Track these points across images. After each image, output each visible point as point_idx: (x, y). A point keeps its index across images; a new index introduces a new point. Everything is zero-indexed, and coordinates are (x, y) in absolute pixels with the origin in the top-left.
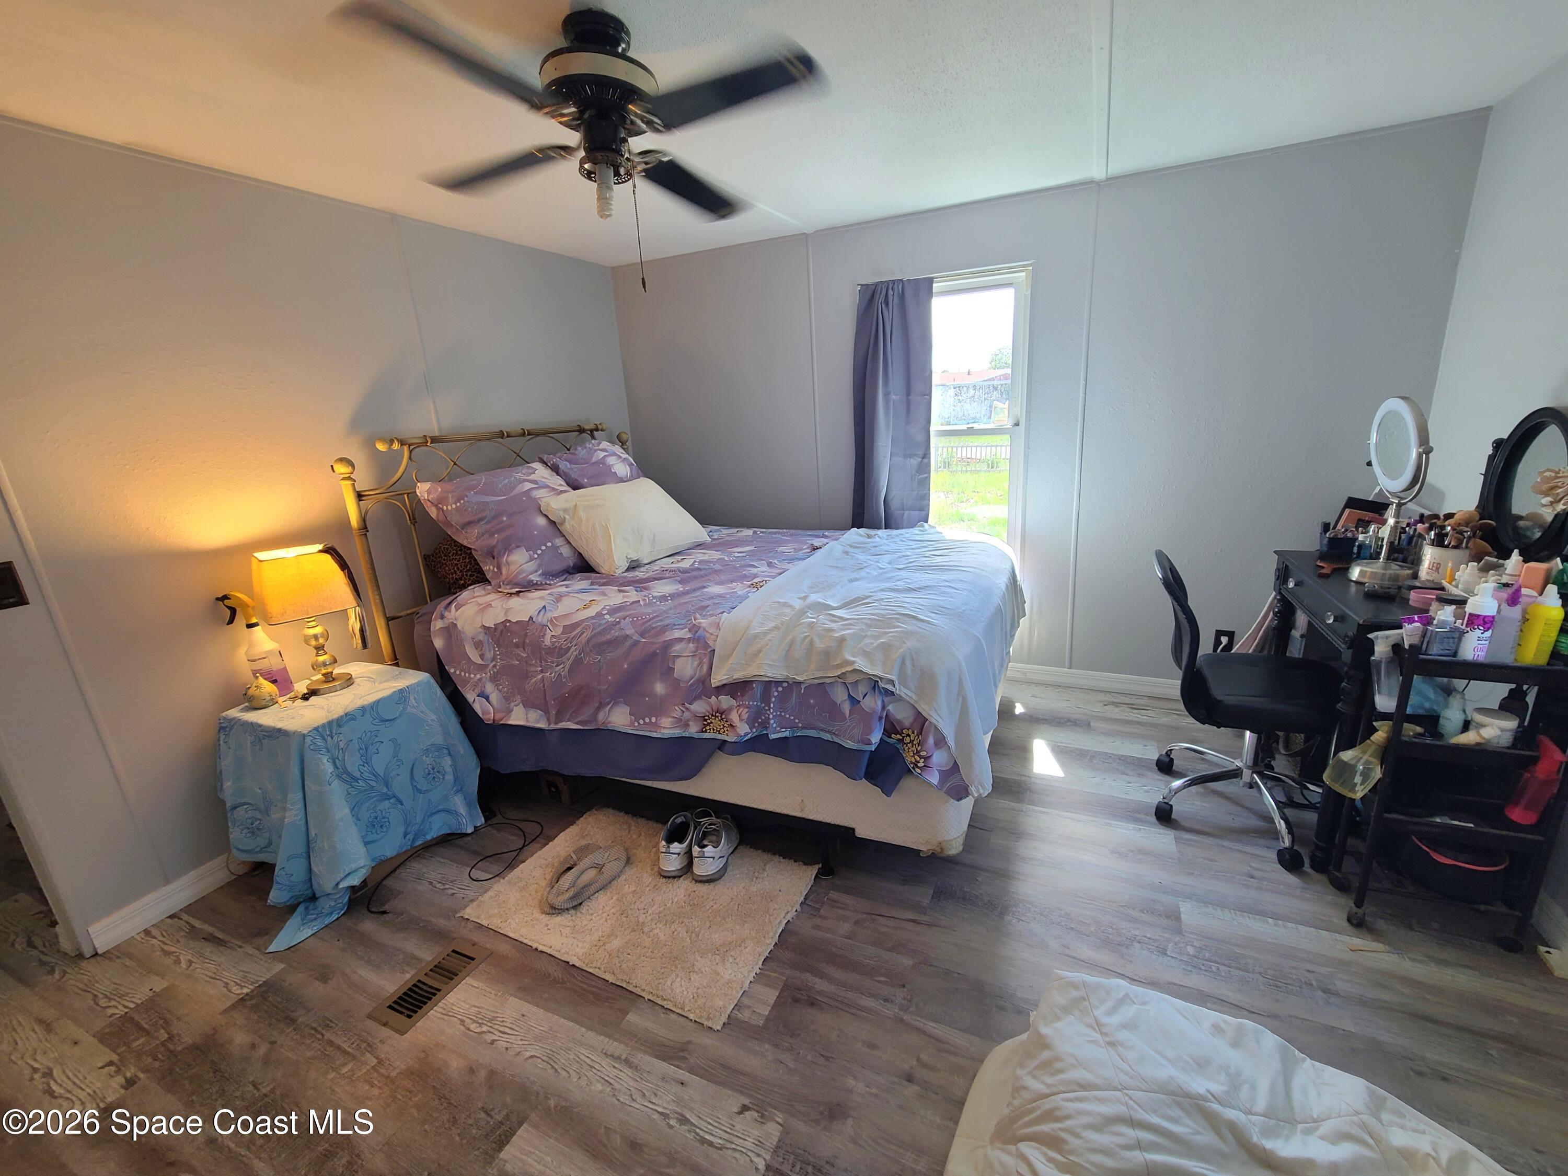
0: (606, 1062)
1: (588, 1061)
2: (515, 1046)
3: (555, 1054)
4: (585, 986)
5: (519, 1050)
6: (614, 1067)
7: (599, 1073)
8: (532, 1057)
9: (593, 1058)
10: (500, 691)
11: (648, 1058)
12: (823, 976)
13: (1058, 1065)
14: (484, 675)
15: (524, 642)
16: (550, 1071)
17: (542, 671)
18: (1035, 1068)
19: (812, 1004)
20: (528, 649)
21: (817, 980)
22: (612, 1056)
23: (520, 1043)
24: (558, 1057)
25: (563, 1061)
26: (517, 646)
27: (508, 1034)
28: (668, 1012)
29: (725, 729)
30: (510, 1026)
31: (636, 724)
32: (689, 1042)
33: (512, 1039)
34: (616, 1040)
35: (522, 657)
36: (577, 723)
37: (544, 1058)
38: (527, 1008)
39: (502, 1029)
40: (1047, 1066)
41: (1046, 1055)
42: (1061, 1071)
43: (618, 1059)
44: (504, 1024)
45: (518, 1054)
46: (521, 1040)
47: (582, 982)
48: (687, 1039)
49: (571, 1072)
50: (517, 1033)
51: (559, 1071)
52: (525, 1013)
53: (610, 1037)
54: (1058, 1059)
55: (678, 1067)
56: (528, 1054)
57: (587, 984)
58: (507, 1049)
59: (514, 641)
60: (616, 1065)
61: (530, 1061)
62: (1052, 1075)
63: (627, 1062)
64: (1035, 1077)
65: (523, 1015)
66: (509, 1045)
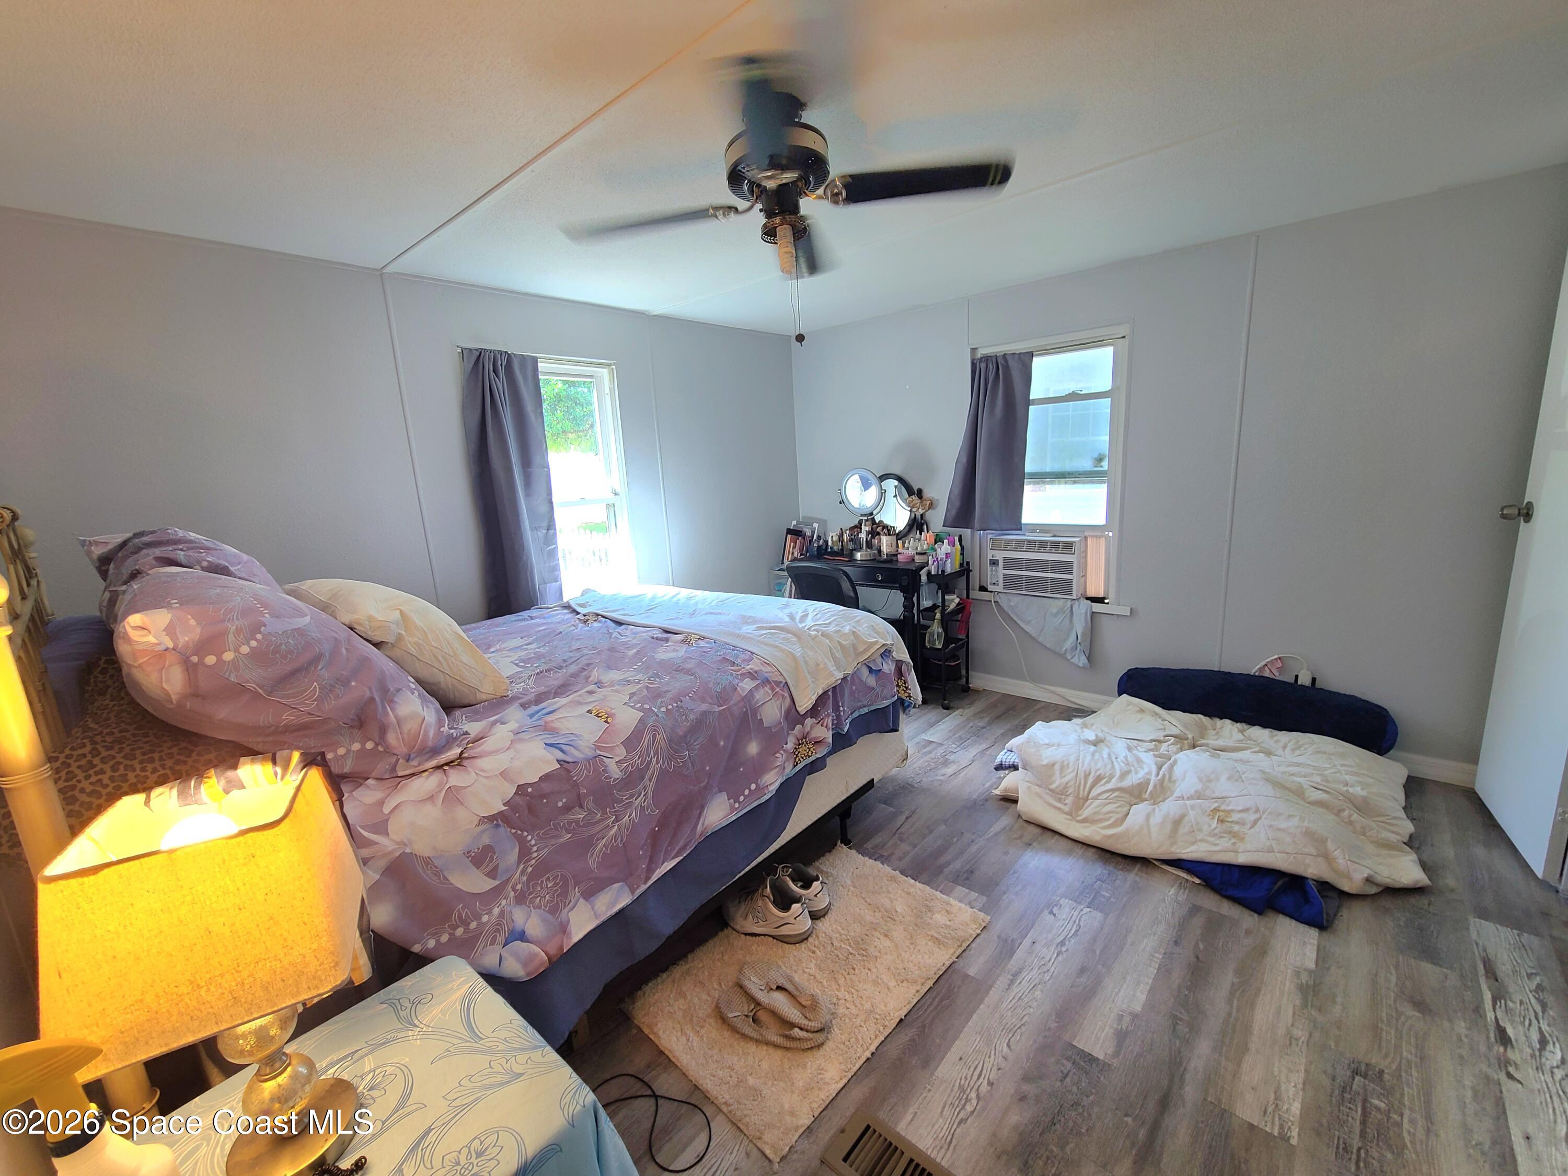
0: (1015, 989)
1: (1014, 1001)
2: (996, 1061)
3: (1006, 1027)
4: (932, 1008)
5: (1001, 1058)
6: (1020, 983)
7: (1026, 993)
8: (1008, 1046)
9: (1011, 999)
10: (540, 907)
11: (1012, 962)
12: (948, 863)
13: (1065, 763)
14: (504, 902)
15: (579, 795)
16: (1023, 1028)
17: (617, 820)
18: (1061, 774)
19: (972, 872)
20: (589, 803)
21: (951, 866)
22: (1009, 985)
23: (993, 1057)
24: (1009, 1025)
25: (1014, 1020)
26: (568, 809)
27: (982, 1069)
28: (970, 947)
29: (812, 750)
30: (972, 1069)
31: (737, 805)
32: (999, 937)
33: (988, 1065)
34: (994, 982)
35: (577, 822)
36: (674, 858)
37: (1010, 1035)
38: (952, 1055)
39: (975, 1077)
40: (1062, 768)
41: (1057, 767)
42: (1068, 764)
43: (1012, 982)
44: (969, 1077)
45: (1005, 1058)
46: (990, 1057)
47: (926, 1010)
48: (996, 937)
49: (1024, 1013)
50: (981, 1063)
51: (1023, 1022)
52: (959, 1057)
53: (991, 987)
54: (1063, 762)
55: (1020, 944)
56: (1005, 1049)
57: (928, 1007)
58: (999, 1069)
59: (560, 804)
60: (1019, 982)
61: (1013, 1047)
62: (1068, 767)
63: (1015, 975)
64: (1064, 777)
65: (961, 1059)
66: (995, 1068)
